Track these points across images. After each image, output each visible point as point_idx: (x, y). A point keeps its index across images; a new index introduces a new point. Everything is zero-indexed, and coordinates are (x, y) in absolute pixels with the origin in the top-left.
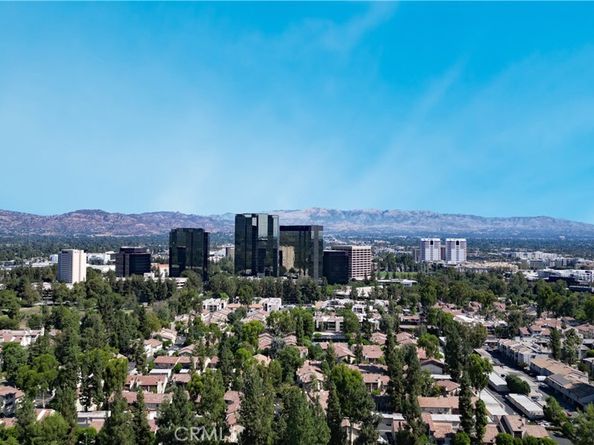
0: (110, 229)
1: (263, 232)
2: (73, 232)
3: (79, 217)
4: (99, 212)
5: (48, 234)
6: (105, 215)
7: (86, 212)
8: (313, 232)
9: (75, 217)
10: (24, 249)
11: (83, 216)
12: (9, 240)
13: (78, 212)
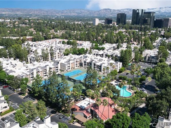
0: (112, 14)
1: (140, 14)
2: (102, 15)
3: (104, 11)
4: (109, 9)
5: (95, 16)
6: (110, 10)
7: (106, 9)
8: (152, 14)
9: (103, 11)
10: (89, 19)
11: (104, 10)
12: (86, 17)
13: (103, 9)
